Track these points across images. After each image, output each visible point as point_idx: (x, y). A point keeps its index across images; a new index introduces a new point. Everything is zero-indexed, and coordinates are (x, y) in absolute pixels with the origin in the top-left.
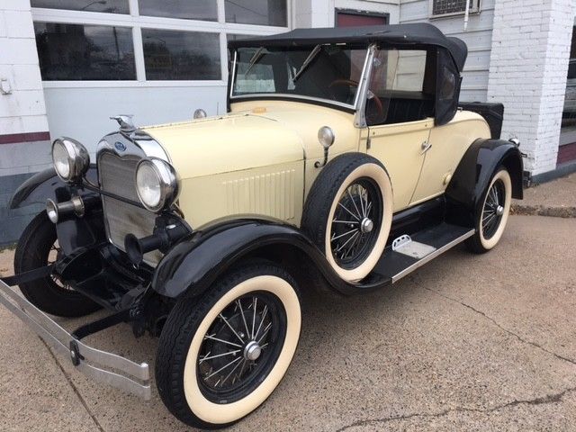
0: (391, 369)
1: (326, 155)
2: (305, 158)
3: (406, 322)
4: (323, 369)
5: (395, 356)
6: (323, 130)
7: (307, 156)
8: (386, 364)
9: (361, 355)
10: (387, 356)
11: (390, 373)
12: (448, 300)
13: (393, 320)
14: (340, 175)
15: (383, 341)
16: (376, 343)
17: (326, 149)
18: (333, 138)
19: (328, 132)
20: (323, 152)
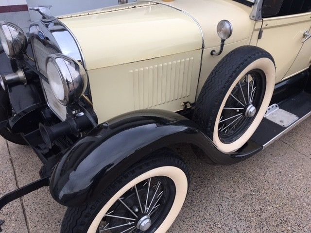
0: (255, 221)
1: (222, 46)
2: (203, 47)
3: (268, 174)
4: (201, 214)
5: (257, 207)
6: (222, 23)
7: (205, 46)
8: (251, 214)
9: (231, 203)
10: (251, 206)
11: (253, 224)
12: (300, 154)
13: (258, 170)
14: (234, 72)
15: (248, 191)
16: (244, 192)
17: (223, 41)
18: (231, 31)
19: (227, 26)
20: (220, 43)
